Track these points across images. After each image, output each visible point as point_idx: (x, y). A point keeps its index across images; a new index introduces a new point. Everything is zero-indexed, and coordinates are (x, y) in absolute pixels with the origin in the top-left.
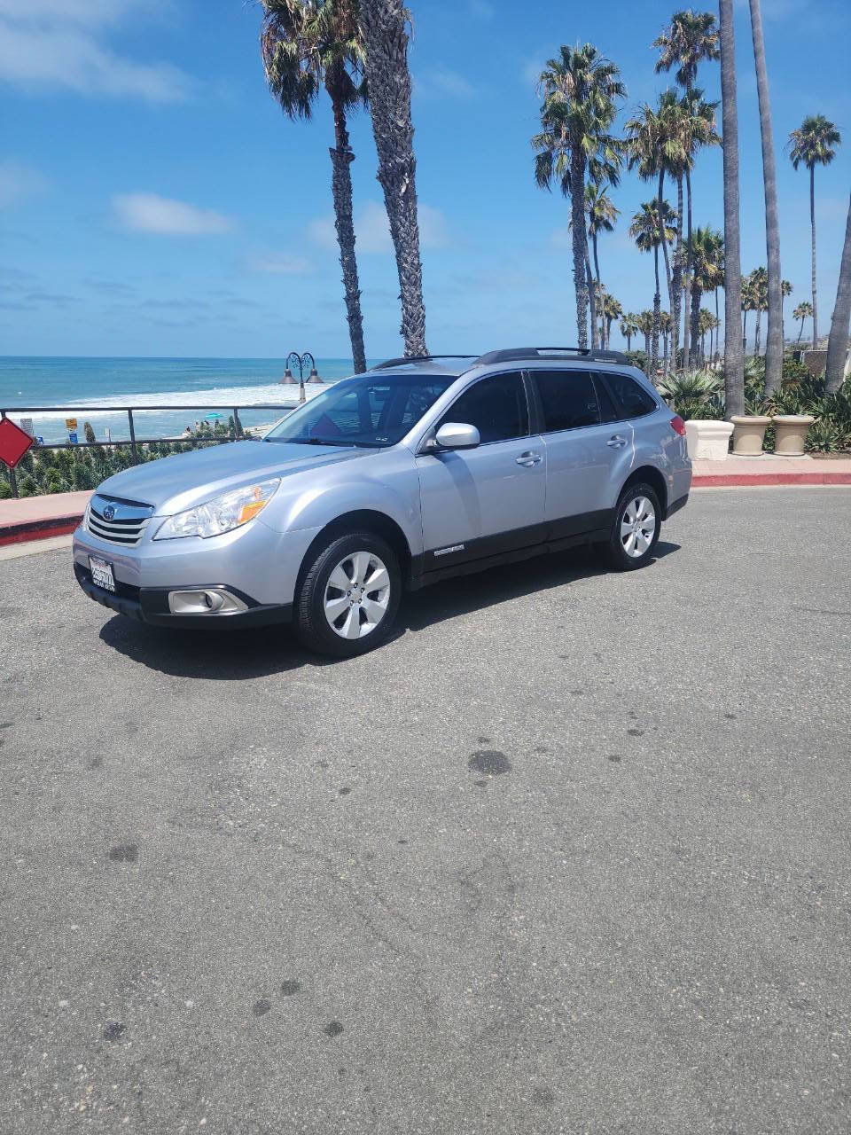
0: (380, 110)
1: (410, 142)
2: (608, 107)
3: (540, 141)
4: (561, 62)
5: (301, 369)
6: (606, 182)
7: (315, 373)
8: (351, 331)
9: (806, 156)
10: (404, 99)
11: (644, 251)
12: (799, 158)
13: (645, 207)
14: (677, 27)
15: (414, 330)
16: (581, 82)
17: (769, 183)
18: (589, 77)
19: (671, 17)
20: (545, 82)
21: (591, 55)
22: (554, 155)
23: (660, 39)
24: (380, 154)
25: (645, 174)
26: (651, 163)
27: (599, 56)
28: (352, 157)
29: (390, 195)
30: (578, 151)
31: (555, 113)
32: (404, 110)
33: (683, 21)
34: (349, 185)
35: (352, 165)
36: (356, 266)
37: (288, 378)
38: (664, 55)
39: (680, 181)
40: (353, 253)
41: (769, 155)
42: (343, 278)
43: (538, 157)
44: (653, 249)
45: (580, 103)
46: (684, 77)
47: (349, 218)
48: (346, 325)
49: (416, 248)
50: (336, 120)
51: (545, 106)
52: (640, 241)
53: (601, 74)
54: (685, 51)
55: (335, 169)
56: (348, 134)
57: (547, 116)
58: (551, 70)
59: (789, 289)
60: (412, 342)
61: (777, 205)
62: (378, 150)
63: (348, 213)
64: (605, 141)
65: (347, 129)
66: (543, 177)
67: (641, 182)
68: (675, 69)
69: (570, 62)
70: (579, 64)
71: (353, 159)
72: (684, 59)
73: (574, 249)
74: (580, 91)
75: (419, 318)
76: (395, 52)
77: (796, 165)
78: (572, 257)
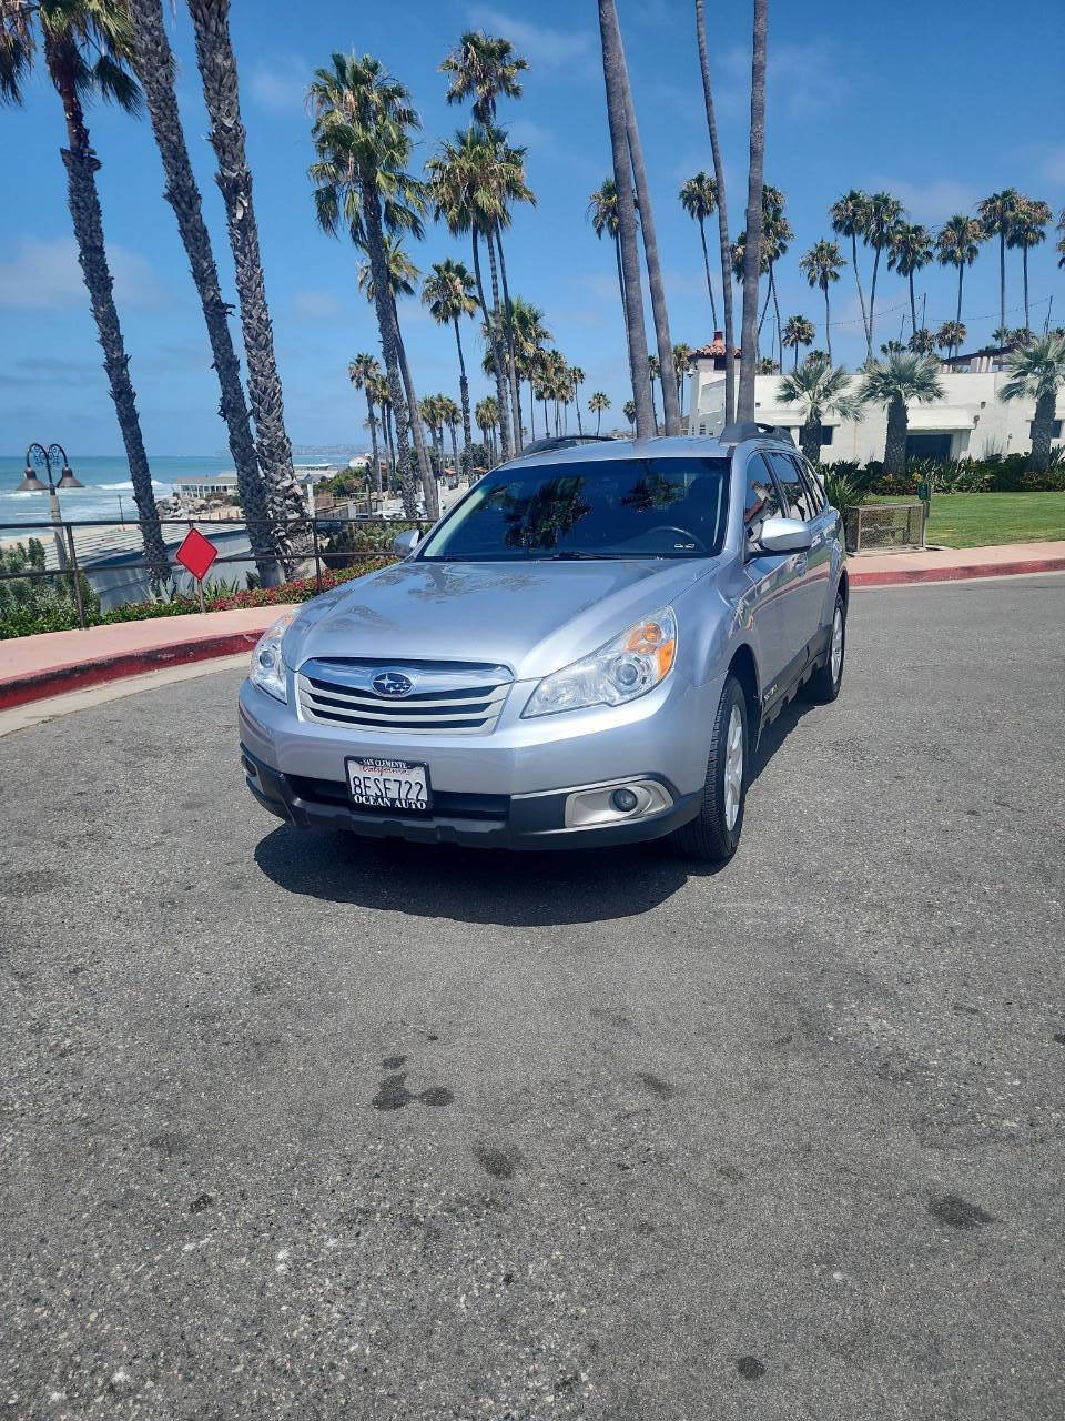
0: (164, 101)
1: (242, 150)
2: (402, 140)
3: (322, 173)
4: (334, 74)
5: (49, 467)
6: (408, 234)
7: (68, 474)
8: (120, 413)
9: (610, 222)
10: (230, 90)
11: (442, 323)
12: (602, 225)
13: (437, 269)
14: (468, 51)
15: (269, 411)
16: (364, 102)
17: (650, 247)
18: (375, 97)
19: (460, 36)
20: (316, 97)
21: (374, 69)
22: (338, 193)
23: (448, 62)
24: (167, 164)
25: (455, 228)
26: (462, 213)
27: (383, 72)
28: (97, 165)
29: (187, 221)
30: (371, 189)
31: (336, 140)
32: (231, 104)
33: (475, 44)
34: (97, 204)
35: (97, 175)
36: (118, 321)
37: (31, 482)
38: (457, 83)
39: (490, 240)
40: (110, 301)
41: (648, 216)
42: (99, 337)
43: (318, 192)
44: (451, 321)
45: (366, 128)
46: (481, 113)
47: (100, 251)
48: (112, 405)
49: (262, 298)
50: (67, 109)
51: (317, 128)
52: (435, 309)
53: (388, 97)
54: (480, 81)
55: (72, 178)
56: (87, 132)
57: (323, 140)
58: (322, 82)
59: (582, 376)
60: (267, 427)
61: (661, 273)
62: (164, 157)
63: (98, 244)
64: (402, 181)
65: (86, 123)
66: (327, 218)
67: (451, 237)
68: (470, 101)
69: (347, 75)
70: (359, 79)
71: (99, 167)
72: (480, 91)
73: (379, 315)
74: (364, 112)
75: (275, 394)
76: (213, 23)
77: (599, 231)
78: (377, 324)
